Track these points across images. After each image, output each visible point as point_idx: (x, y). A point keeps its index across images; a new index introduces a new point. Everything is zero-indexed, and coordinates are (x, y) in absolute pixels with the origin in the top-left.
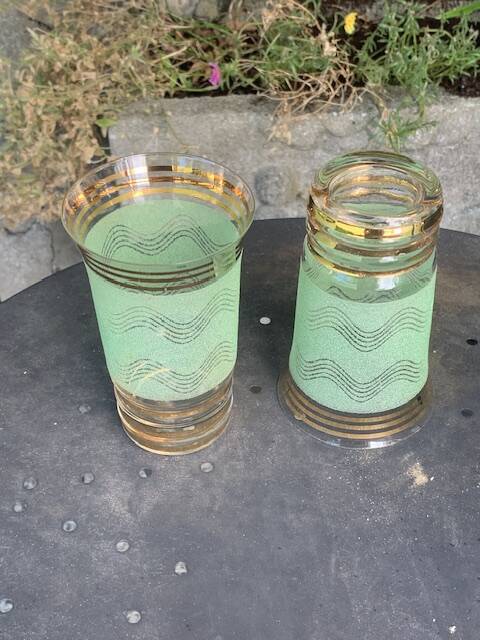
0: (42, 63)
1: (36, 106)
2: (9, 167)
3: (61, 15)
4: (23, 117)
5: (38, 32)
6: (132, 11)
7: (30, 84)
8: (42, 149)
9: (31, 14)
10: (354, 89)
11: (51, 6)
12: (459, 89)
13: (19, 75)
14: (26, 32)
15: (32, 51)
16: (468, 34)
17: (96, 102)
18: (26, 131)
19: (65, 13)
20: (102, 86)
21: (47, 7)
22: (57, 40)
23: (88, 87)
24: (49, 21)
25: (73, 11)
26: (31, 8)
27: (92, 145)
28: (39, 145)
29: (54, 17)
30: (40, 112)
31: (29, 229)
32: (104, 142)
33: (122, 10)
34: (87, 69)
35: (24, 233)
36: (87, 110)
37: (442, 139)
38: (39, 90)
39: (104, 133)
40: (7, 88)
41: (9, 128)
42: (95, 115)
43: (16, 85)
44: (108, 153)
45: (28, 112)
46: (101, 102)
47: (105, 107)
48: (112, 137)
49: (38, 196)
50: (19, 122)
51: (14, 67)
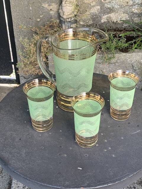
0: (35, 41)
1: (34, 50)
2: (27, 62)
3: (40, 31)
4: (31, 52)
5: (35, 35)
6: (55, 31)
7: (33, 45)
8: (34, 59)
9: (34, 30)
10: (100, 50)
11: (38, 29)
12: (123, 51)
13: (30, 44)
14: (33, 35)
15: (33, 38)
16: (124, 39)
17: (46, 50)
18: (31, 55)
19: (41, 31)
20: (47, 46)
21: (37, 29)
22: (39, 37)
23: (44, 47)
24: (37, 32)
25: (43, 30)
26: (34, 29)
27: (44, 59)
28: (33, 58)
29: (38, 31)
30: (34, 51)
31: (30, 77)
32: (47, 58)
33: (53, 31)
34: (44, 43)
35: (28, 78)
36: (44, 51)
37: (119, 61)
38: (34, 47)
39: (47, 56)
40: (28, 46)
41: (28, 54)
42: (45, 53)
43: (30, 45)
44: (48, 61)
45: (32, 51)
46: (47, 50)
47: (48, 51)
48: (49, 57)
49: (32, 69)
50: (30, 53)
51: (30, 42)
